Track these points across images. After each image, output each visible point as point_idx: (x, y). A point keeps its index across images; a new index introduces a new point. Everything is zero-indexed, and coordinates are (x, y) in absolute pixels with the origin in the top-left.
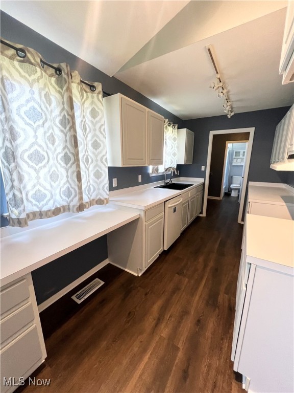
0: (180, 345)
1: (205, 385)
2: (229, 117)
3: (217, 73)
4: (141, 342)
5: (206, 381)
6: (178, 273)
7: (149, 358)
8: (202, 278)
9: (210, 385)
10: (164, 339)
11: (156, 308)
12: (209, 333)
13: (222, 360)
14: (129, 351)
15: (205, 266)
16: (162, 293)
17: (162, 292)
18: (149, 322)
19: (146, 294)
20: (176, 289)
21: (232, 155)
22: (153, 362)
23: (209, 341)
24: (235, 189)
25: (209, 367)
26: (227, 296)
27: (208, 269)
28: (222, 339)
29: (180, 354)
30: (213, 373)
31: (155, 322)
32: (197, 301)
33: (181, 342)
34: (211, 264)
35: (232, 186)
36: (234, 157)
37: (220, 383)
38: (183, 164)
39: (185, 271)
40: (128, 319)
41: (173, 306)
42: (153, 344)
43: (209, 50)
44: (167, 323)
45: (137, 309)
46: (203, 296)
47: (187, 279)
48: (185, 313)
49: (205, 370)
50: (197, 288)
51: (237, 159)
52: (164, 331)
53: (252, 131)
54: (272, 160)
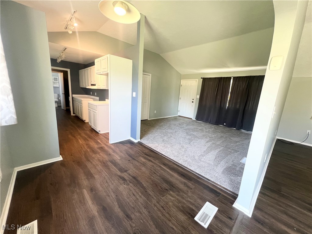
2: (58, 62)
53: (69, 70)
54: (81, 85)
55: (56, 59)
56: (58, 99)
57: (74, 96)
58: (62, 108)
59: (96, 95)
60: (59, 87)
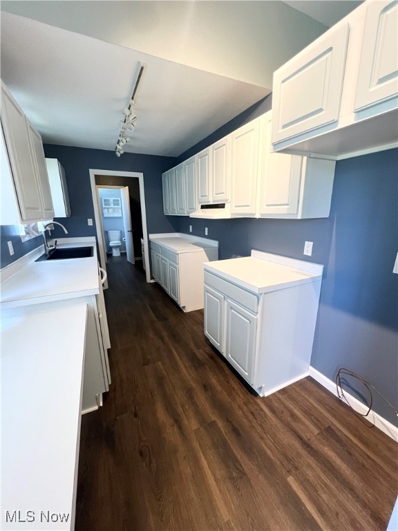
0: (214, 418)
1: (249, 421)
2: (119, 155)
3: (133, 98)
4: (185, 458)
5: (247, 418)
6: (144, 365)
7: (206, 458)
8: (170, 351)
9: (251, 417)
10: (199, 429)
11: (162, 415)
12: (219, 388)
13: (241, 395)
14: (185, 481)
15: (161, 338)
16: (152, 396)
17: (150, 396)
18: (171, 434)
19: (136, 415)
20: (161, 381)
21: (102, 205)
22: (211, 457)
23: (224, 392)
24: (116, 247)
25: (240, 408)
26: (201, 350)
27: (166, 339)
28: (228, 382)
29: (220, 424)
30: (245, 408)
31: (175, 428)
32: (187, 373)
33: (210, 415)
34: (165, 334)
35: (111, 244)
36: (104, 206)
37: (253, 409)
38: (65, 216)
39: (149, 357)
40: (147, 459)
41: (175, 396)
42: (196, 445)
43: (142, 68)
44: (186, 415)
45: (144, 439)
46: (187, 365)
47: (160, 363)
48: (189, 392)
49: (240, 413)
50: (176, 363)
51: (108, 209)
52: (192, 424)
53: (140, 176)
54: (166, 210)
55: (113, 149)
56: (121, 240)
57: (152, 236)
58: (128, 260)
59: (206, 234)
60: (121, 218)
